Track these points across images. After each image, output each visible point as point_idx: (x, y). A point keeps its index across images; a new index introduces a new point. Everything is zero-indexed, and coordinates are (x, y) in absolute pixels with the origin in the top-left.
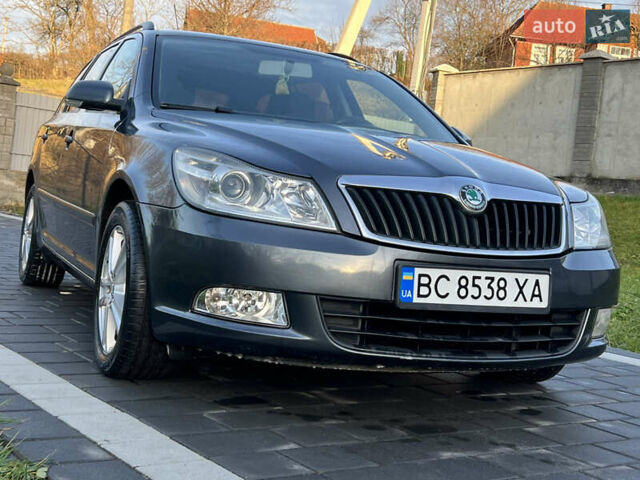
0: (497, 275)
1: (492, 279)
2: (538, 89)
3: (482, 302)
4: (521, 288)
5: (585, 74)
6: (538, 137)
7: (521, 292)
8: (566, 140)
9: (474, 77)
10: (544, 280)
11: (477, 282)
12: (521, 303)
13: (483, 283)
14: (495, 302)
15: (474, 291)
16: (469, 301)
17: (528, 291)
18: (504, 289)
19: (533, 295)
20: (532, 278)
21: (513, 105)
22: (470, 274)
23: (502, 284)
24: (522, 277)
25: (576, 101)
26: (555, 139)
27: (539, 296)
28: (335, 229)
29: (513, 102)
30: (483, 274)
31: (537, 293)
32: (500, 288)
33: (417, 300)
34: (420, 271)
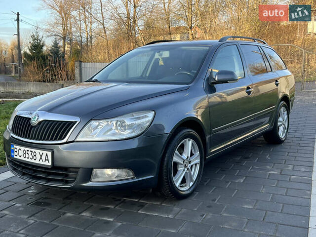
0: (33, 150)
1: (32, 151)
3: (29, 160)
4: (41, 156)
7: (41, 158)
10: (49, 154)
11: (28, 152)
12: (41, 162)
13: (30, 153)
14: (33, 161)
15: (27, 156)
16: (26, 159)
17: (44, 157)
18: (35, 156)
19: (46, 160)
20: (45, 152)
22: (26, 149)
23: (35, 154)
24: (41, 152)
27: (48, 160)
30: (30, 149)
31: (47, 159)
32: (34, 156)
33: (16, 157)
34: (15, 146)
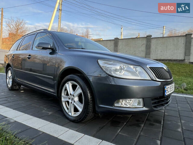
3: (171, 92)
11: (171, 87)
28: (150, 79)
33: (167, 94)
34: (167, 87)
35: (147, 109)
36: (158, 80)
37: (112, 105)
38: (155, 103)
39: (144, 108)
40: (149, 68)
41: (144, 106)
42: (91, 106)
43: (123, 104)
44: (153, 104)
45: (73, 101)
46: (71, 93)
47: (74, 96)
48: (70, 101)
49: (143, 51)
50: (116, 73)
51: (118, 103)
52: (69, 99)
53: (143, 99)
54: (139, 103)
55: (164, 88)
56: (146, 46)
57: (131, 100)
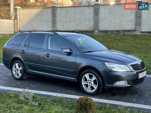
2: (42, 13)
3: (143, 76)
5: (52, 10)
6: (44, 23)
8: (50, 23)
9: (26, 10)
17: (145, 73)
21: (37, 16)
22: (142, 73)
25: (51, 15)
26: (48, 23)
28: (131, 71)
29: (37, 15)
33: (140, 78)
34: (139, 74)
35: (129, 85)
36: (134, 71)
37: (113, 84)
38: (134, 82)
39: (128, 85)
40: (130, 65)
41: (128, 84)
42: (102, 86)
43: (118, 84)
44: (132, 83)
45: (91, 84)
46: (89, 80)
47: (91, 81)
48: (88, 84)
49: (132, 21)
50: (114, 69)
51: (116, 83)
52: (88, 83)
53: (127, 81)
54: (126, 83)
55: (138, 75)
56: (136, 14)
57: (121, 82)
